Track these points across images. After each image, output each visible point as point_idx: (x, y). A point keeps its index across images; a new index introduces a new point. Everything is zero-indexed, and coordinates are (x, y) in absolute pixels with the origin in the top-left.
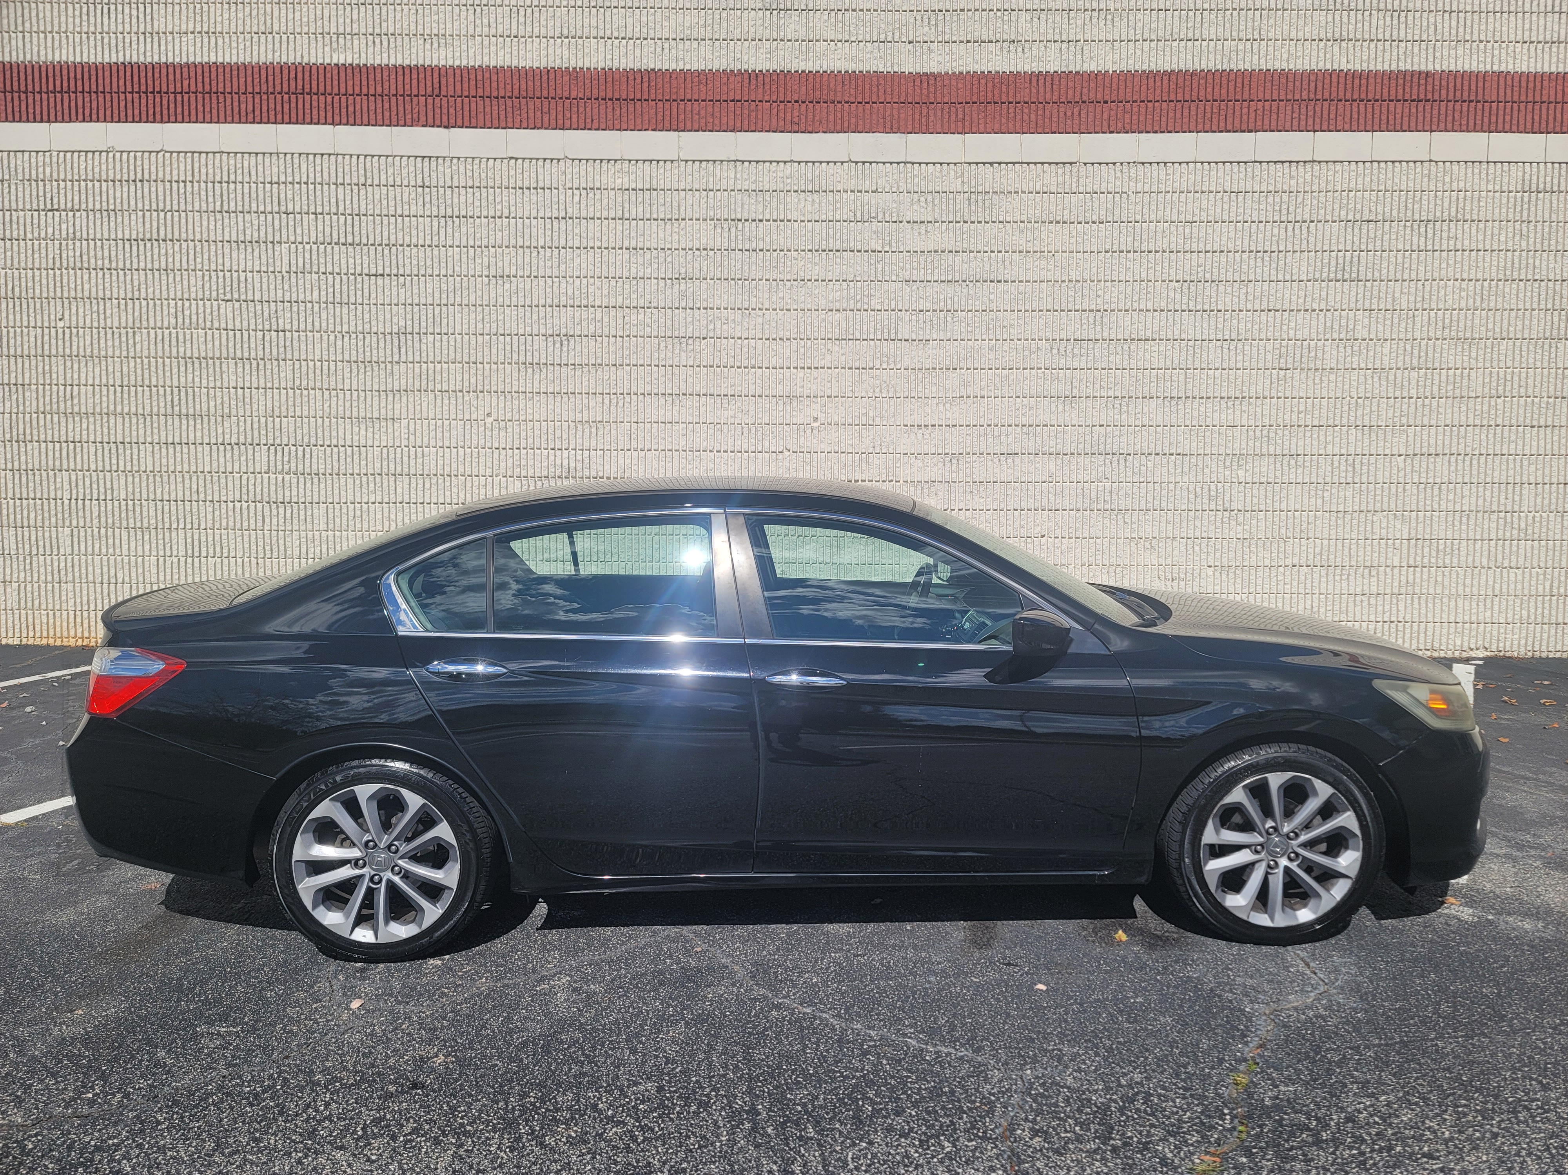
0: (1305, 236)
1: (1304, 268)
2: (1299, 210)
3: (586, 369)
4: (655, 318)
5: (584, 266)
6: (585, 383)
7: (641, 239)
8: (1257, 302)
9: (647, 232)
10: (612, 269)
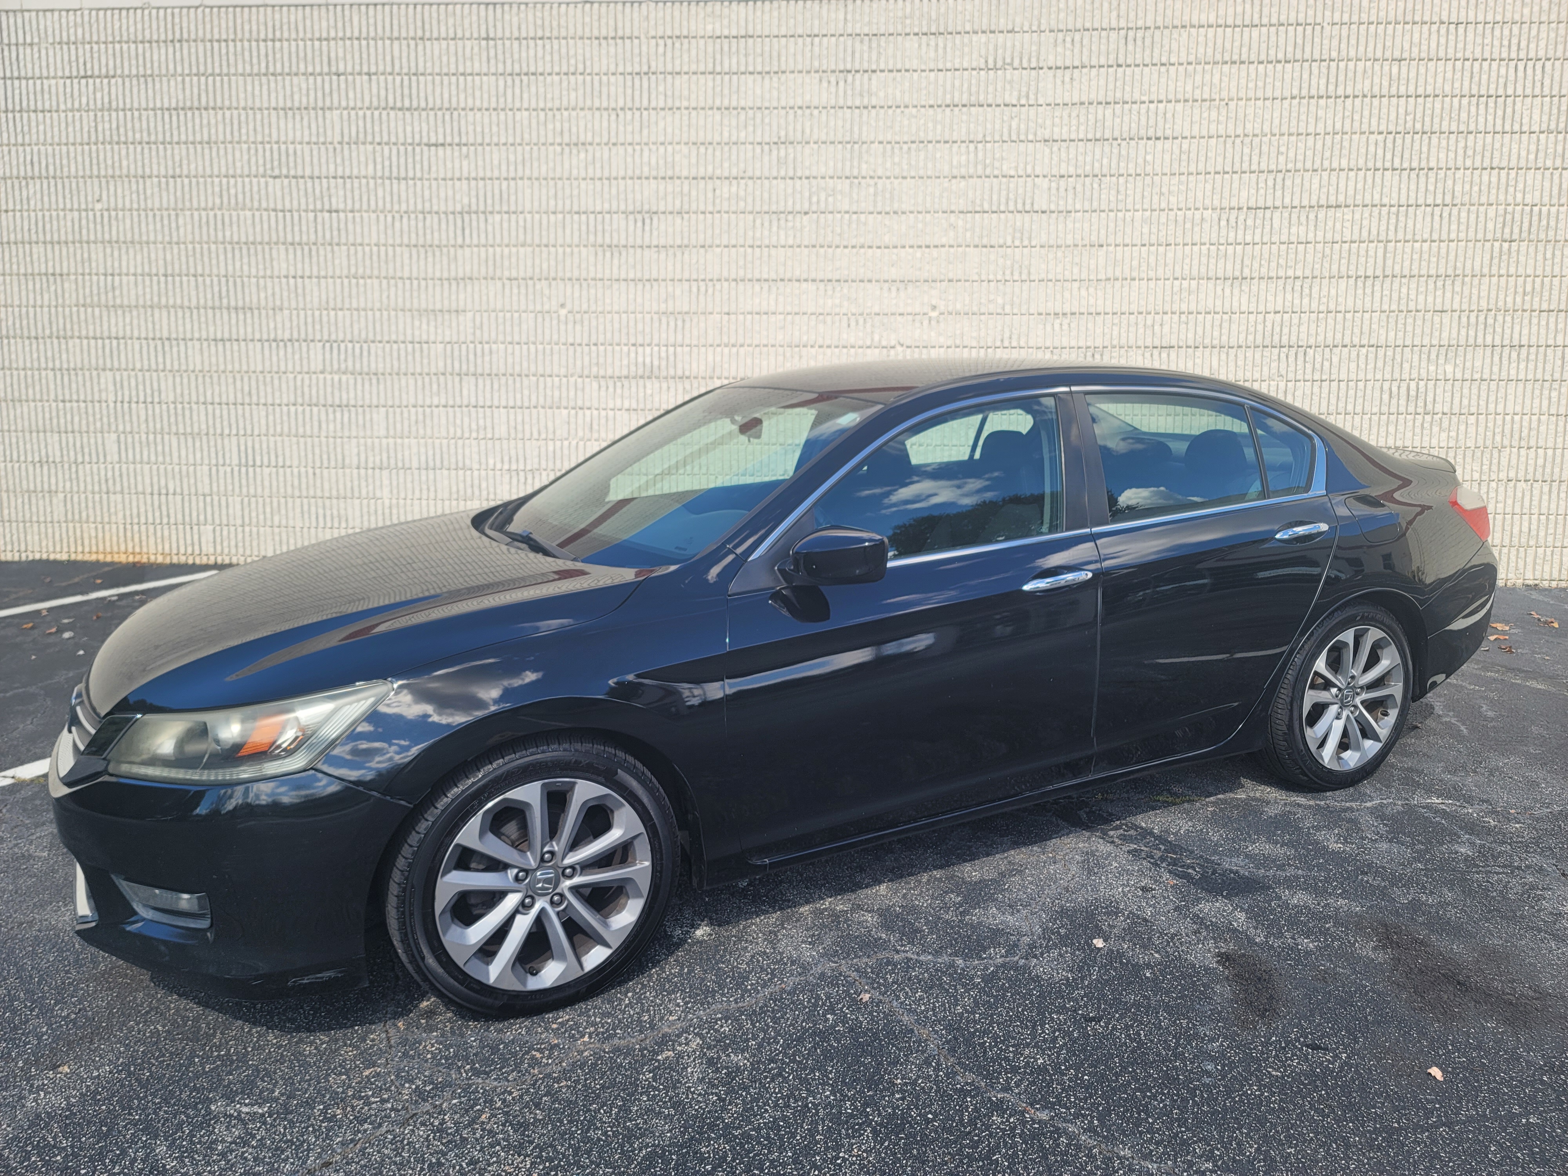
0: (1538, 77)
1: (1536, 117)
2: (1532, 46)
3: (671, 251)
4: (750, 189)
5: (669, 130)
6: (670, 268)
7: (735, 97)
8: (1478, 158)
9: (742, 89)
10: (701, 134)
